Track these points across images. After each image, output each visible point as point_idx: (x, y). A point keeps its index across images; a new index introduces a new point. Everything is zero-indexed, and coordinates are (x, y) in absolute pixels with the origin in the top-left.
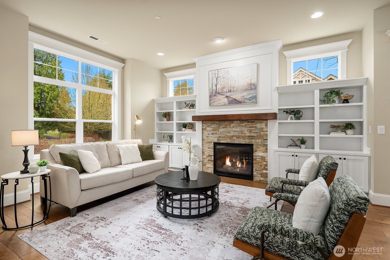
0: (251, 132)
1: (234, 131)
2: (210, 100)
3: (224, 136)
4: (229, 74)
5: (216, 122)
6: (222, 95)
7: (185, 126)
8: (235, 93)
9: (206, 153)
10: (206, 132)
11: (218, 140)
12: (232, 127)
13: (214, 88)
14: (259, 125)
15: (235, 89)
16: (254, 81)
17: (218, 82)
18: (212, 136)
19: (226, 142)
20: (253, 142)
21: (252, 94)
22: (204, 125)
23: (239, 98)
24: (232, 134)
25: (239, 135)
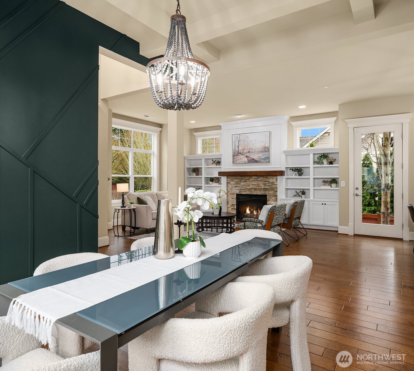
0: (265, 185)
1: (252, 185)
2: (233, 159)
3: (245, 188)
4: (248, 138)
5: (238, 177)
6: (242, 155)
7: (212, 180)
8: (253, 153)
9: (230, 203)
10: (230, 185)
11: (240, 192)
12: (250, 181)
13: (237, 149)
14: (271, 180)
15: (253, 151)
16: (267, 145)
17: (239, 144)
18: (235, 188)
19: (246, 194)
20: (267, 193)
21: (266, 155)
22: (228, 179)
23: (256, 158)
24: (251, 187)
25: (257, 187)
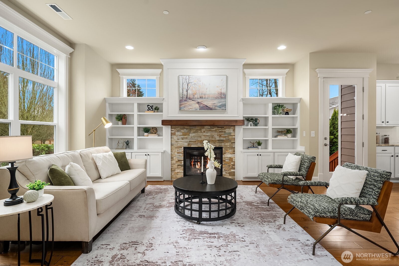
0: (220, 136)
1: (204, 136)
2: (180, 105)
3: (195, 140)
4: (200, 81)
5: (186, 127)
6: (193, 100)
8: (206, 99)
9: (176, 159)
10: (175, 138)
11: (189, 144)
12: (202, 131)
13: (185, 93)
14: (227, 131)
15: (206, 96)
16: (224, 91)
17: (189, 88)
18: (182, 140)
19: (197, 147)
20: (223, 145)
21: (222, 102)
22: (173, 130)
23: (210, 104)
24: (203, 138)
25: (210, 139)
